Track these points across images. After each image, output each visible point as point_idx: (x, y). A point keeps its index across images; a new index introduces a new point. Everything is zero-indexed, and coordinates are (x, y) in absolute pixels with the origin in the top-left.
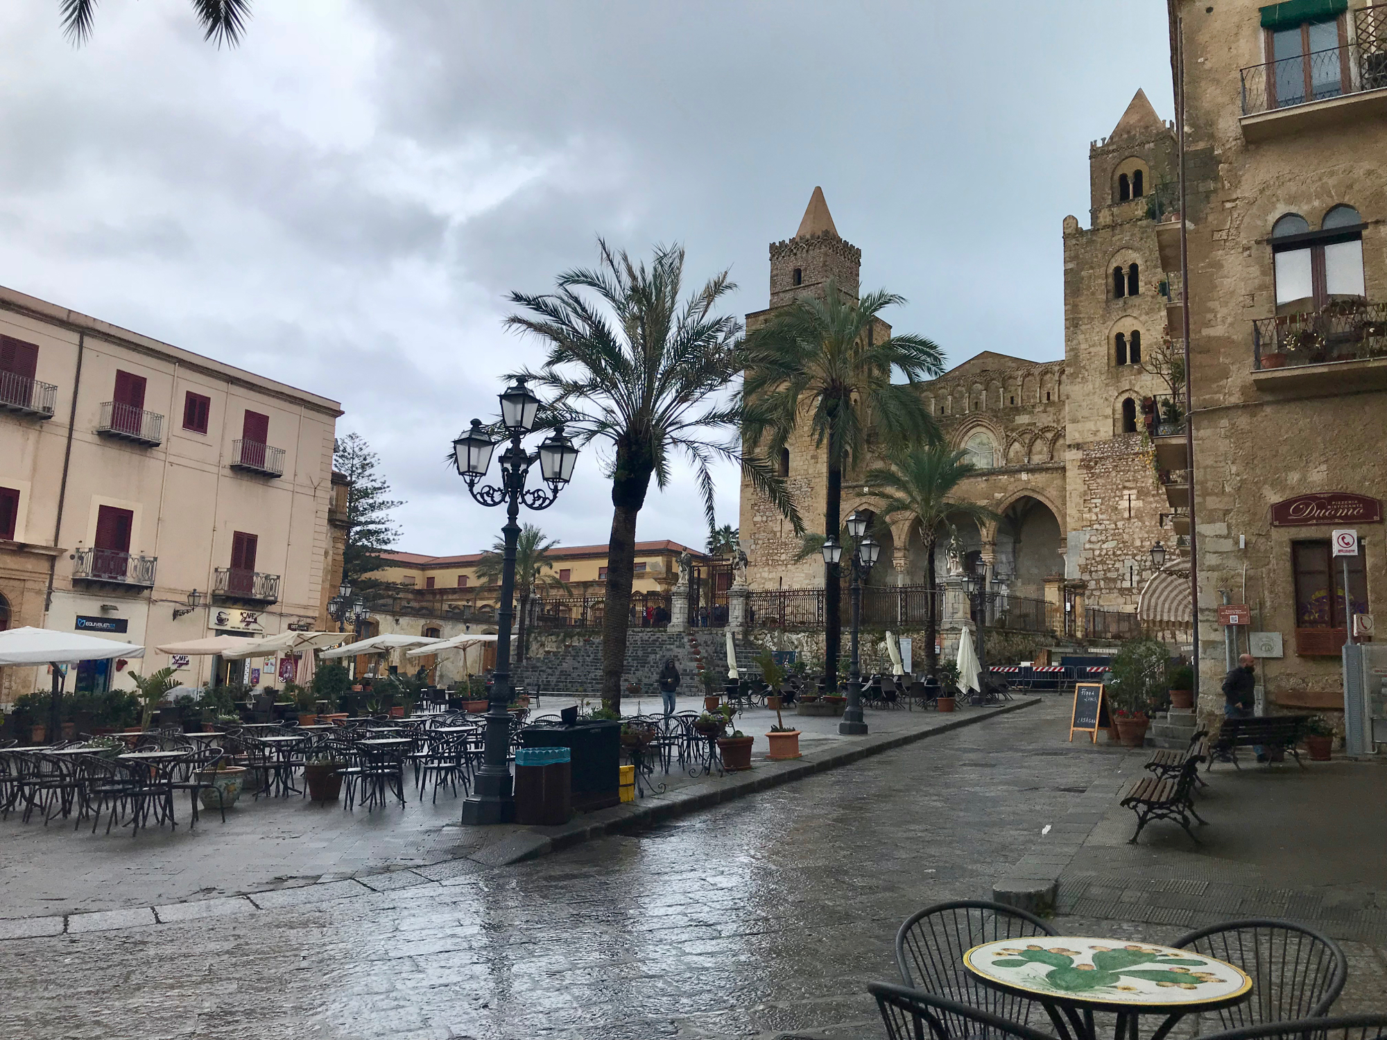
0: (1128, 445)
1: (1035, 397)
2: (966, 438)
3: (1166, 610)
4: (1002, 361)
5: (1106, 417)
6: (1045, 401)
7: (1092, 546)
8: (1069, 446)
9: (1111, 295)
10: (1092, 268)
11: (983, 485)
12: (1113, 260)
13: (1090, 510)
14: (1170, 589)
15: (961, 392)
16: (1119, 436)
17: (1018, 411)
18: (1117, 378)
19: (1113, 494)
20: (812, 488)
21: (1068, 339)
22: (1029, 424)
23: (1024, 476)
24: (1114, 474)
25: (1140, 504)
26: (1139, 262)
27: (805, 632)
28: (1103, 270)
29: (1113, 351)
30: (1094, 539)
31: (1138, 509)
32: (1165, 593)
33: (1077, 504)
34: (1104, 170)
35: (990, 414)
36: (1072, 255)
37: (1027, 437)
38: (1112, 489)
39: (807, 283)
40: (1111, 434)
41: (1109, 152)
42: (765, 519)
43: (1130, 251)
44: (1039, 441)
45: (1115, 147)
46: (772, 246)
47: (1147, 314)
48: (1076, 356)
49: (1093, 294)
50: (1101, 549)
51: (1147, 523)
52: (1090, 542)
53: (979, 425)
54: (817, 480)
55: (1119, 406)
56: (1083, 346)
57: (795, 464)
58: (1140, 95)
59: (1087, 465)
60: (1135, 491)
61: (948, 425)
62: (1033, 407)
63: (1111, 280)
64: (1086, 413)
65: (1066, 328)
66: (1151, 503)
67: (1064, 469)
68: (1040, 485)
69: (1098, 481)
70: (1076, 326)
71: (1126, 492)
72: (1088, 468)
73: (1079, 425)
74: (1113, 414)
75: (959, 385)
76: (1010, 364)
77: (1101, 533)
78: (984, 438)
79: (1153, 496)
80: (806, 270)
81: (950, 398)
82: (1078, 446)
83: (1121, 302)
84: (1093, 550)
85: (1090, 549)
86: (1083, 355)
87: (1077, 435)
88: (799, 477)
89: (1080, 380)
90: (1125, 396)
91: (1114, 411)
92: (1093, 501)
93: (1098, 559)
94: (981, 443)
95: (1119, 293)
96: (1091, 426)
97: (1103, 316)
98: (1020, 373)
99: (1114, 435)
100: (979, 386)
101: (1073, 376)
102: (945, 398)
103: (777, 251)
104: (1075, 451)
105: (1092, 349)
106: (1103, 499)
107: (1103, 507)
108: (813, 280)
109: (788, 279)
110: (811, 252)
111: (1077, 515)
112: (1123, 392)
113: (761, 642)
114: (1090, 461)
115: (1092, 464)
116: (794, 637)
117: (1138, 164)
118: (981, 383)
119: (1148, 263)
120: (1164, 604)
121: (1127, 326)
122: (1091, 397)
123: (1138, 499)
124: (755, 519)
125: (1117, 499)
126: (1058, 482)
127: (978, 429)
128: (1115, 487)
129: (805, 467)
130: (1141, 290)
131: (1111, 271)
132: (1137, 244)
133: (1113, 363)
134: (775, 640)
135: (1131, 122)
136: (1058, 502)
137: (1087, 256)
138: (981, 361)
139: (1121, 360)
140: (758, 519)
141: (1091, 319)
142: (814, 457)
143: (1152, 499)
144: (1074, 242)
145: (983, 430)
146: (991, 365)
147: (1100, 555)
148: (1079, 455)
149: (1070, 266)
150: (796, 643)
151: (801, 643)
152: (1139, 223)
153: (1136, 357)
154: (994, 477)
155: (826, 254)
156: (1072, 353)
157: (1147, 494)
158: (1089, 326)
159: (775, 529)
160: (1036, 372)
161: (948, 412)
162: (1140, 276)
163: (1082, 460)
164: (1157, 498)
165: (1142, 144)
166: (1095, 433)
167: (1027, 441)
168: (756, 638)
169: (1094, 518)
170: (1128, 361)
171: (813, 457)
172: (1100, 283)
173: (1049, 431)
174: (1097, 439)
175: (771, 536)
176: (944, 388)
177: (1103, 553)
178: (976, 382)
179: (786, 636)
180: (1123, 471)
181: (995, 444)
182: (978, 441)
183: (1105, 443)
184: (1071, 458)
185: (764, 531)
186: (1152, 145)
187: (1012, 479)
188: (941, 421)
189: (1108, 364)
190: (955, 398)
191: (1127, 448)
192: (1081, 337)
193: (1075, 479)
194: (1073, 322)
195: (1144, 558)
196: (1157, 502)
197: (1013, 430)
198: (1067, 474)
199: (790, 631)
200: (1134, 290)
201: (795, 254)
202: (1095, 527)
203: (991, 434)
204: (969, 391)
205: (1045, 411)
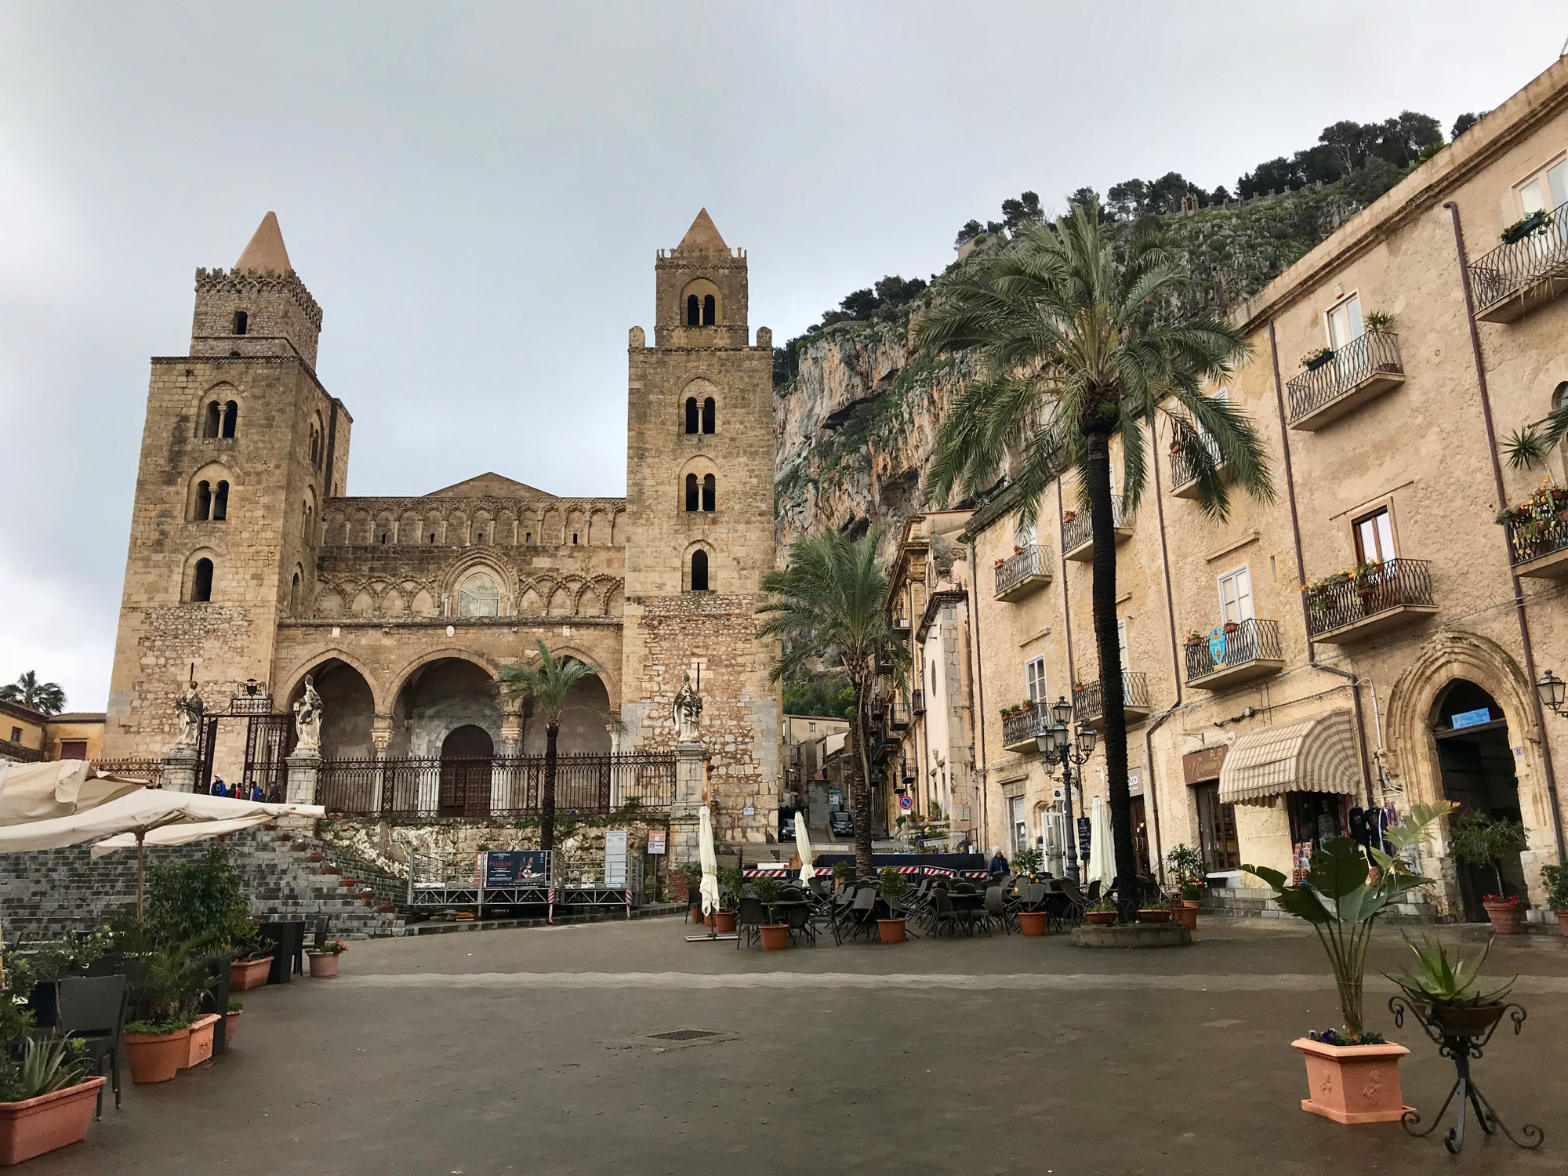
0: (698, 605)
1: (557, 536)
2: (462, 578)
3: (1323, 778)
4: (512, 488)
5: (675, 569)
6: (570, 543)
7: (651, 723)
8: (629, 599)
9: (683, 428)
10: (662, 393)
11: (511, 638)
12: (686, 389)
13: (651, 679)
14: (1324, 749)
15: (460, 518)
16: (688, 592)
17: (535, 550)
18: (689, 526)
19: (679, 661)
20: (250, 622)
21: (631, 472)
22: (551, 570)
23: (566, 631)
24: (681, 637)
25: (710, 675)
26: (717, 397)
27: (432, 825)
28: (674, 399)
29: (684, 494)
30: (654, 714)
31: (708, 681)
32: (1320, 755)
33: (636, 671)
34: (672, 286)
35: (498, 550)
36: (638, 373)
37: (546, 588)
38: (678, 655)
39: (255, 334)
40: (680, 589)
41: (678, 266)
42: (162, 661)
43: (707, 383)
44: (560, 591)
45: (685, 263)
46: (201, 273)
47: (724, 457)
48: (641, 492)
49: (663, 423)
50: (662, 727)
51: (718, 699)
52: (649, 717)
53: (481, 563)
54: (261, 610)
55: (689, 558)
56: (649, 482)
57: (223, 584)
58: (703, 214)
59: (650, 623)
60: (705, 660)
61: (440, 558)
62: (557, 548)
63: (683, 411)
64: (650, 561)
65: (629, 457)
66: (723, 675)
67: (619, 627)
68: (586, 644)
69: (662, 643)
70: (642, 457)
71: (695, 660)
72: (650, 626)
73: (642, 576)
74: (682, 566)
75: (457, 509)
76: (522, 493)
77: (664, 708)
78: (487, 581)
79: (726, 666)
80: (255, 316)
81: (445, 523)
82: (639, 600)
83: (694, 439)
84: (653, 728)
85: (649, 727)
86: (648, 492)
87: (638, 587)
88: (228, 604)
89: (643, 521)
90: (697, 547)
91: (683, 563)
92: (654, 668)
93: (659, 739)
94: (483, 587)
95: (691, 428)
96: (654, 577)
97: (673, 451)
98: (541, 505)
99: (683, 592)
100: (486, 515)
101: (637, 515)
102: (436, 522)
103: (207, 281)
104: (635, 605)
105: (659, 488)
106: (667, 665)
107: (667, 676)
108: (266, 333)
109: (226, 324)
110: (265, 294)
111: (634, 683)
112: (694, 542)
113: (346, 843)
114: (653, 619)
115: (655, 623)
116: (412, 834)
117: (710, 289)
118: (488, 511)
119: (727, 401)
120: (1320, 769)
121: (701, 468)
122: (657, 544)
123: (708, 669)
124: (145, 661)
125: (684, 667)
126: (610, 642)
127: (480, 568)
128: (681, 652)
129: (242, 590)
130: (718, 429)
131: (684, 401)
132: (714, 377)
133: (684, 508)
134: (376, 839)
135: (699, 241)
136: (609, 666)
137: (657, 379)
138: (485, 484)
139: (691, 505)
140: (150, 660)
141: (660, 452)
142: (258, 577)
143: (724, 670)
144: (641, 358)
145: (487, 570)
146: (496, 490)
147: (661, 734)
148: (640, 610)
149: (637, 385)
150: (415, 843)
151: (424, 843)
152: (718, 353)
153: (710, 505)
154: (526, 630)
155: (288, 301)
156: (636, 489)
157: (719, 663)
158: (657, 460)
159: (179, 678)
160: (562, 507)
161: (441, 541)
162: (717, 413)
163: (644, 617)
164: (729, 670)
165: (715, 268)
166: (660, 587)
167: (546, 590)
168: (336, 836)
169: (656, 688)
170: (701, 508)
171: (255, 577)
172: (674, 414)
173: (574, 580)
174: (663, 594)
175: (171, 687)
176: (437, 509)
177: (665, 732)
178: (482, 508)
179: (397, 833)
180: (692, 634)
181: (502, 590)
182: (478, 583)
183: (672, 600)
184: (629, 614)
185: (159, 681)
186: (726, 271)
187: (550, 634)
188: (431, 552)
189: (678, 507)
190: (451, 525)
191: (697, 608)
192: (647, 471)
193: (634, 639)
194: (638, 453)
195: (713, 739)
196: (730, 674)
197: (529, 575)
198: (625, 632)
199: (404, 825)
200: (709, 428)
201: (239, 292)
202: (657, 699)
203: (496, 577)
204: (472, 518)
205: (571, 556)
